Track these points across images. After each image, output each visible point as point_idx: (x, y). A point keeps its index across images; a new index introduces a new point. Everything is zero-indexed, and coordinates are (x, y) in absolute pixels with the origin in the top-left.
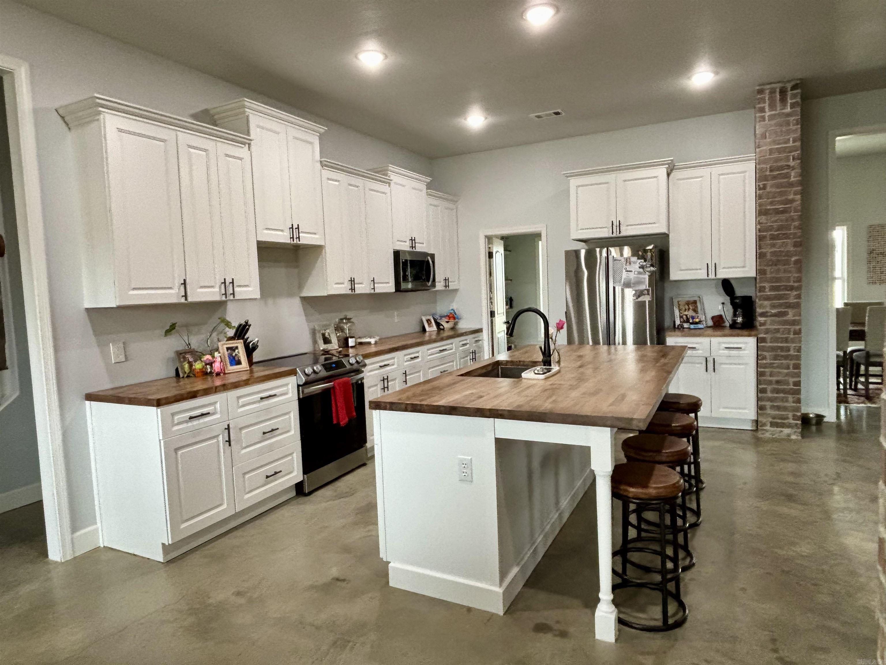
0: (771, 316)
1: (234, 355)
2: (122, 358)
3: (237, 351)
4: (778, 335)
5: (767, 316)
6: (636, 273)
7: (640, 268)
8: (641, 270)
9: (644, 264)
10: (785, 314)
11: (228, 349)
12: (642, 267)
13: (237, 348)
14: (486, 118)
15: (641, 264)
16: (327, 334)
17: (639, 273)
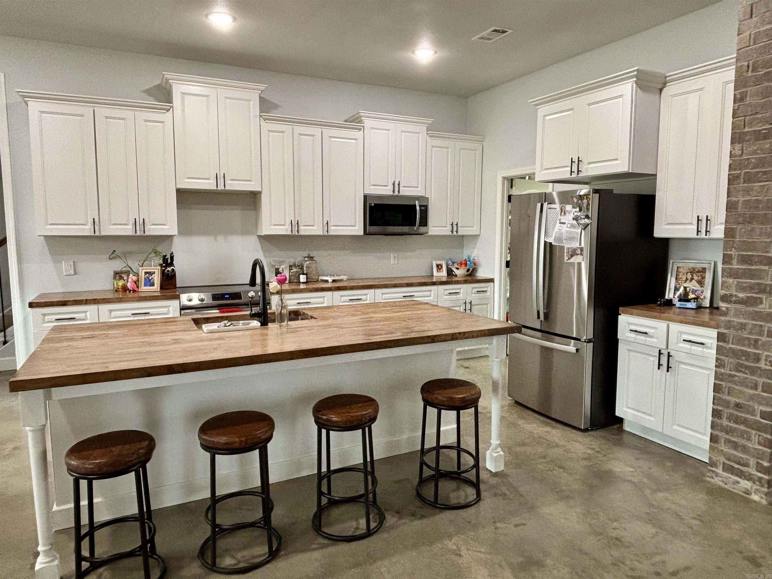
0: (735, 302)
1: (150, 278)
2: (72, 272)
3: (153, 275)
4: (745, 335)
5: (730, 302)
6: (569, 226)
7: (573, 219)
8: (575, 222)
9: (579, 214)
10: (757, 301)
11: (146, 273)
12: (576, 219)
13: (154, 273)
14: (436, 52)
15: (576, 214)
16: (281, 269)
17: (572, 226)
